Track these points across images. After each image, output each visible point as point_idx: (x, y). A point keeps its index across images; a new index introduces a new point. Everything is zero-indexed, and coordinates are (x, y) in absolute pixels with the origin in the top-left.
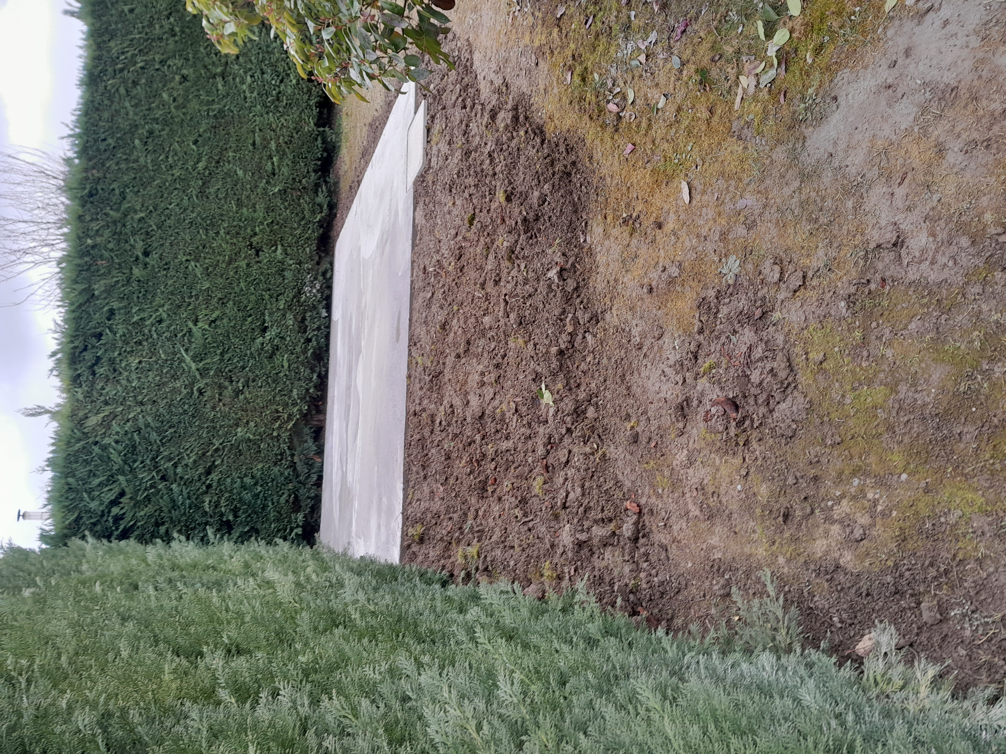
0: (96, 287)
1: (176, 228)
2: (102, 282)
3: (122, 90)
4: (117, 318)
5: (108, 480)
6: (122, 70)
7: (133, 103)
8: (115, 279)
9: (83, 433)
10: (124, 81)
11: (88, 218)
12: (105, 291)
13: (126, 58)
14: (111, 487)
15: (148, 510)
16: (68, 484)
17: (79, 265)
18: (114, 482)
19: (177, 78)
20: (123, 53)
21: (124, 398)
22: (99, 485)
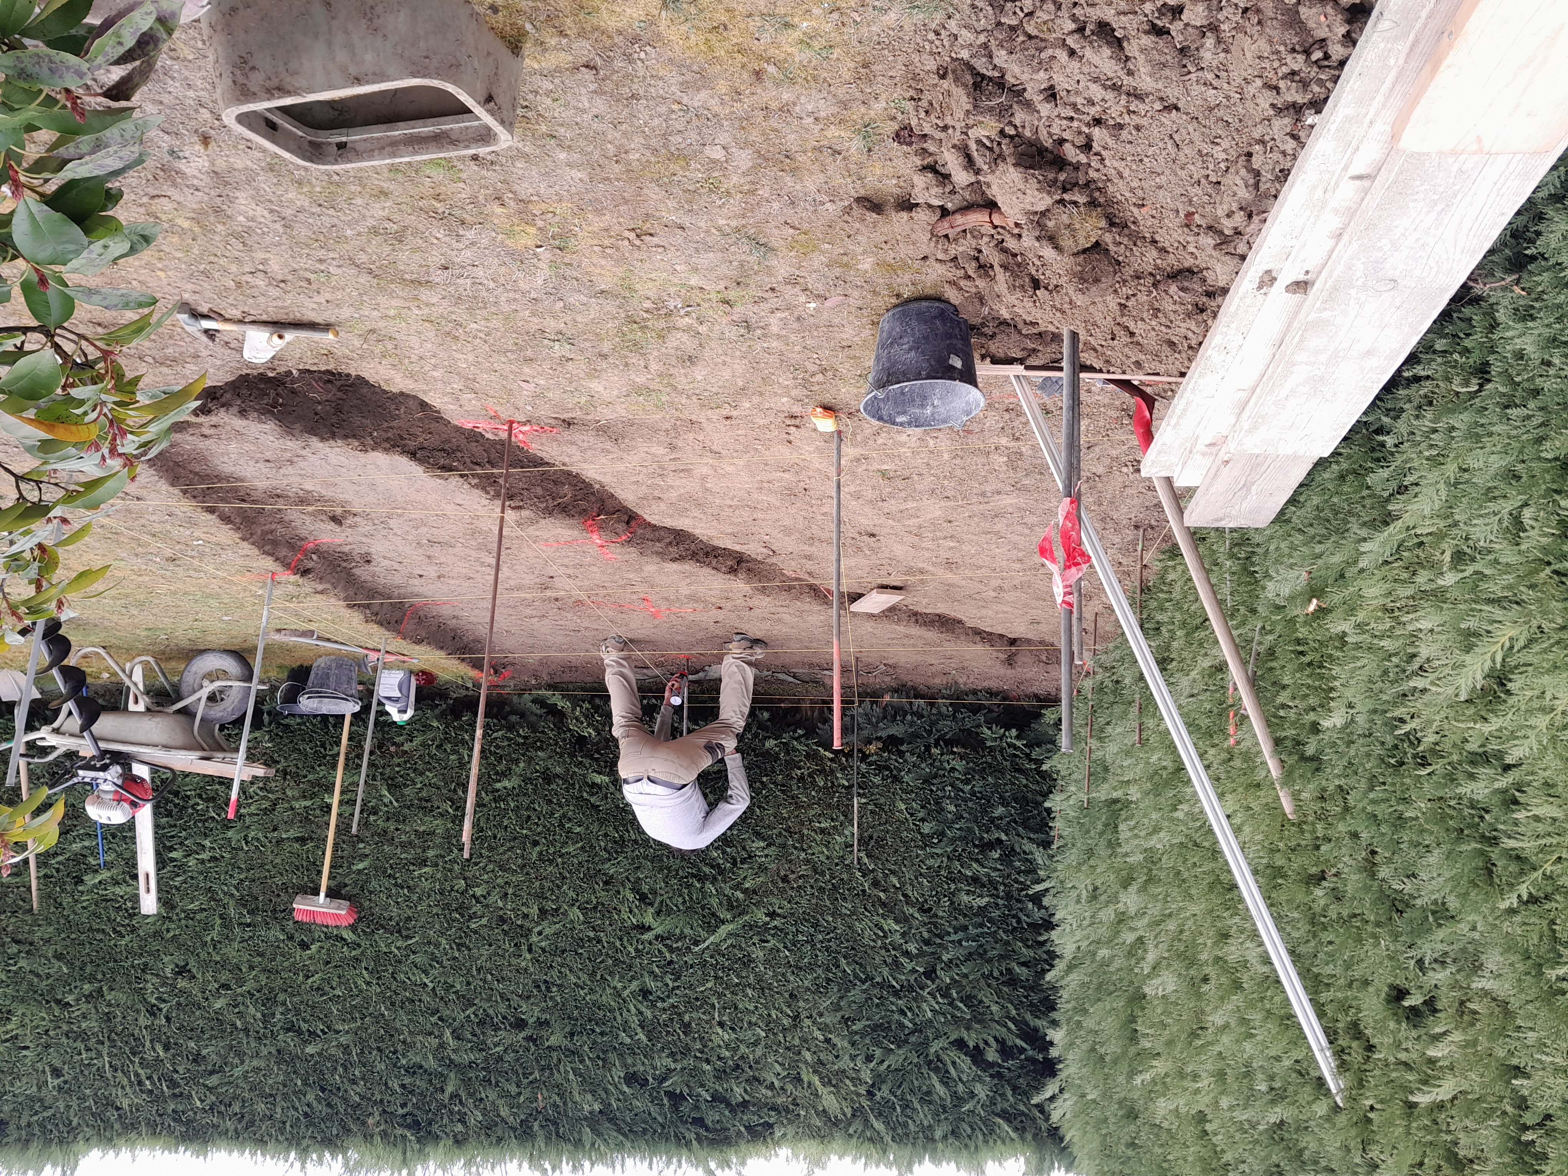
0: (586, 1107)
1: (469, 971)
2: (577, 1098)
3: (213, 1081)
4: (642, 1069)
5: (936, 1070)
6: (173, 1084)
7: (236, 1061)
8: (571, 1076)
9: (853, 1115)
10: (193, 1079)
11: (459, 1127)
12: (593, 1092)
13: (149, 1078)
14: (949, 1063)
15: (987, 996)
16: (945, 1137)
17: (548, 1139)
18: (939, 1060)
19: (182, 983)
20: (140, 1083)
21: (787, 1048)
22: (945, 1084)
